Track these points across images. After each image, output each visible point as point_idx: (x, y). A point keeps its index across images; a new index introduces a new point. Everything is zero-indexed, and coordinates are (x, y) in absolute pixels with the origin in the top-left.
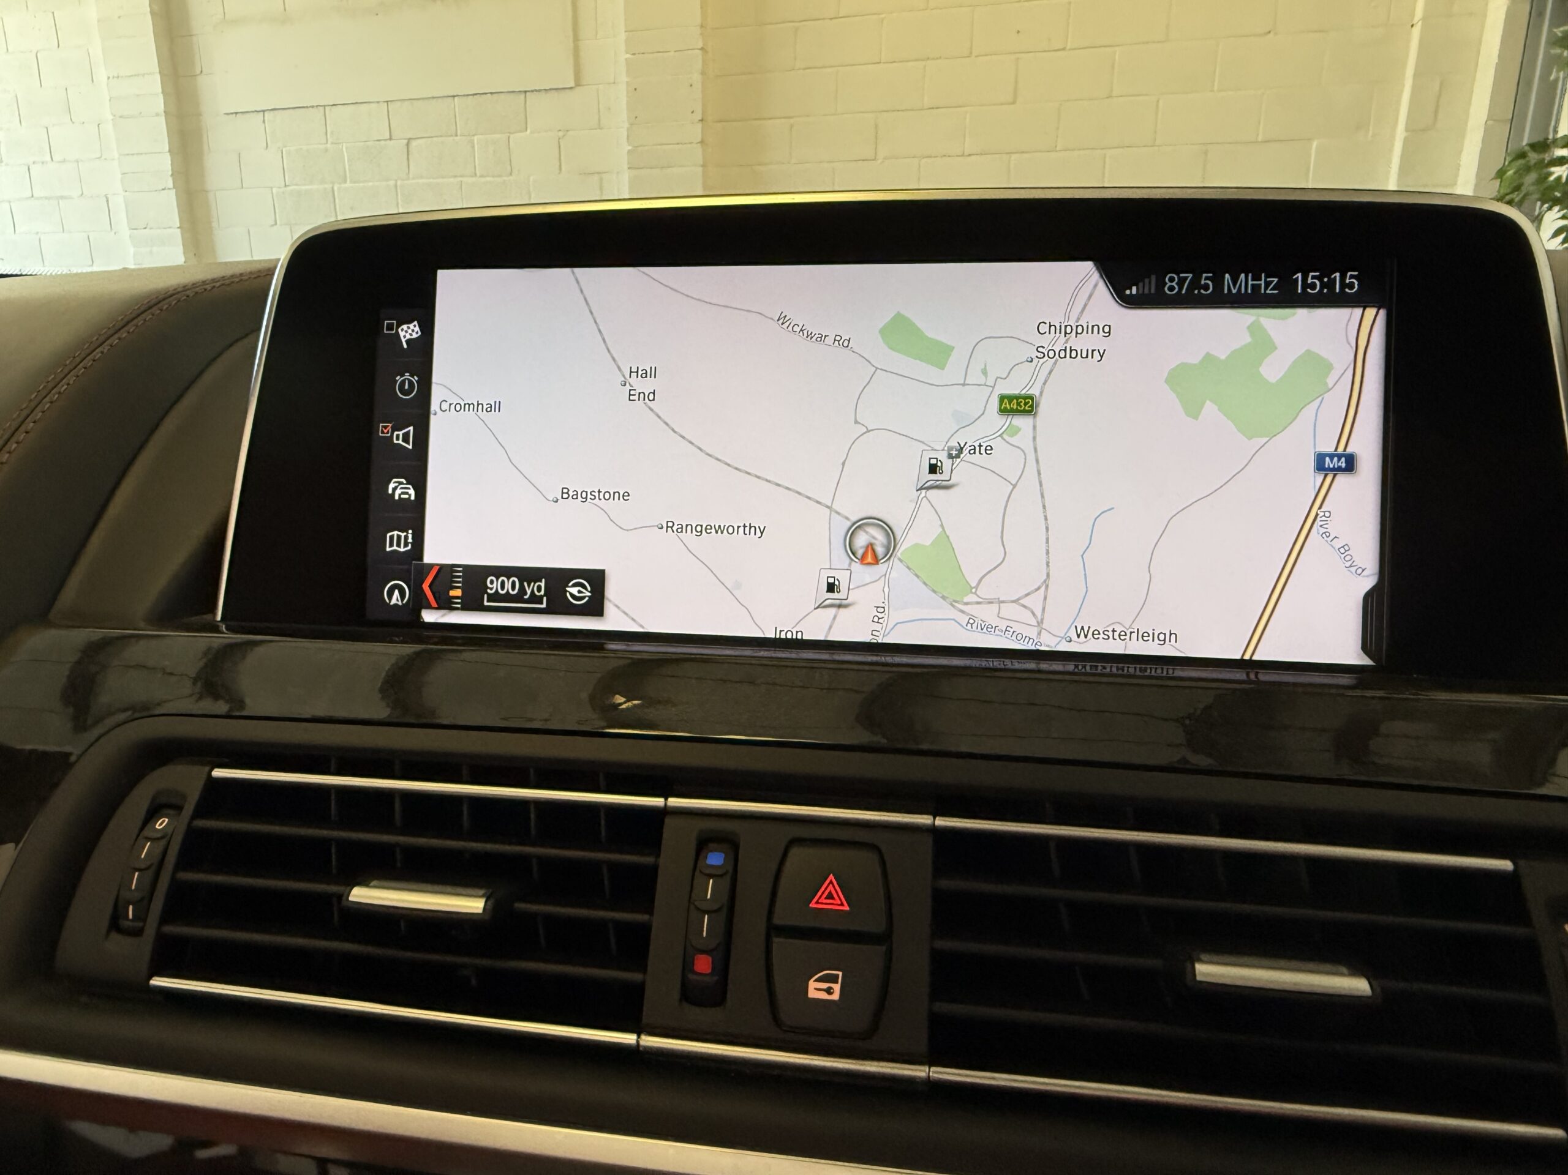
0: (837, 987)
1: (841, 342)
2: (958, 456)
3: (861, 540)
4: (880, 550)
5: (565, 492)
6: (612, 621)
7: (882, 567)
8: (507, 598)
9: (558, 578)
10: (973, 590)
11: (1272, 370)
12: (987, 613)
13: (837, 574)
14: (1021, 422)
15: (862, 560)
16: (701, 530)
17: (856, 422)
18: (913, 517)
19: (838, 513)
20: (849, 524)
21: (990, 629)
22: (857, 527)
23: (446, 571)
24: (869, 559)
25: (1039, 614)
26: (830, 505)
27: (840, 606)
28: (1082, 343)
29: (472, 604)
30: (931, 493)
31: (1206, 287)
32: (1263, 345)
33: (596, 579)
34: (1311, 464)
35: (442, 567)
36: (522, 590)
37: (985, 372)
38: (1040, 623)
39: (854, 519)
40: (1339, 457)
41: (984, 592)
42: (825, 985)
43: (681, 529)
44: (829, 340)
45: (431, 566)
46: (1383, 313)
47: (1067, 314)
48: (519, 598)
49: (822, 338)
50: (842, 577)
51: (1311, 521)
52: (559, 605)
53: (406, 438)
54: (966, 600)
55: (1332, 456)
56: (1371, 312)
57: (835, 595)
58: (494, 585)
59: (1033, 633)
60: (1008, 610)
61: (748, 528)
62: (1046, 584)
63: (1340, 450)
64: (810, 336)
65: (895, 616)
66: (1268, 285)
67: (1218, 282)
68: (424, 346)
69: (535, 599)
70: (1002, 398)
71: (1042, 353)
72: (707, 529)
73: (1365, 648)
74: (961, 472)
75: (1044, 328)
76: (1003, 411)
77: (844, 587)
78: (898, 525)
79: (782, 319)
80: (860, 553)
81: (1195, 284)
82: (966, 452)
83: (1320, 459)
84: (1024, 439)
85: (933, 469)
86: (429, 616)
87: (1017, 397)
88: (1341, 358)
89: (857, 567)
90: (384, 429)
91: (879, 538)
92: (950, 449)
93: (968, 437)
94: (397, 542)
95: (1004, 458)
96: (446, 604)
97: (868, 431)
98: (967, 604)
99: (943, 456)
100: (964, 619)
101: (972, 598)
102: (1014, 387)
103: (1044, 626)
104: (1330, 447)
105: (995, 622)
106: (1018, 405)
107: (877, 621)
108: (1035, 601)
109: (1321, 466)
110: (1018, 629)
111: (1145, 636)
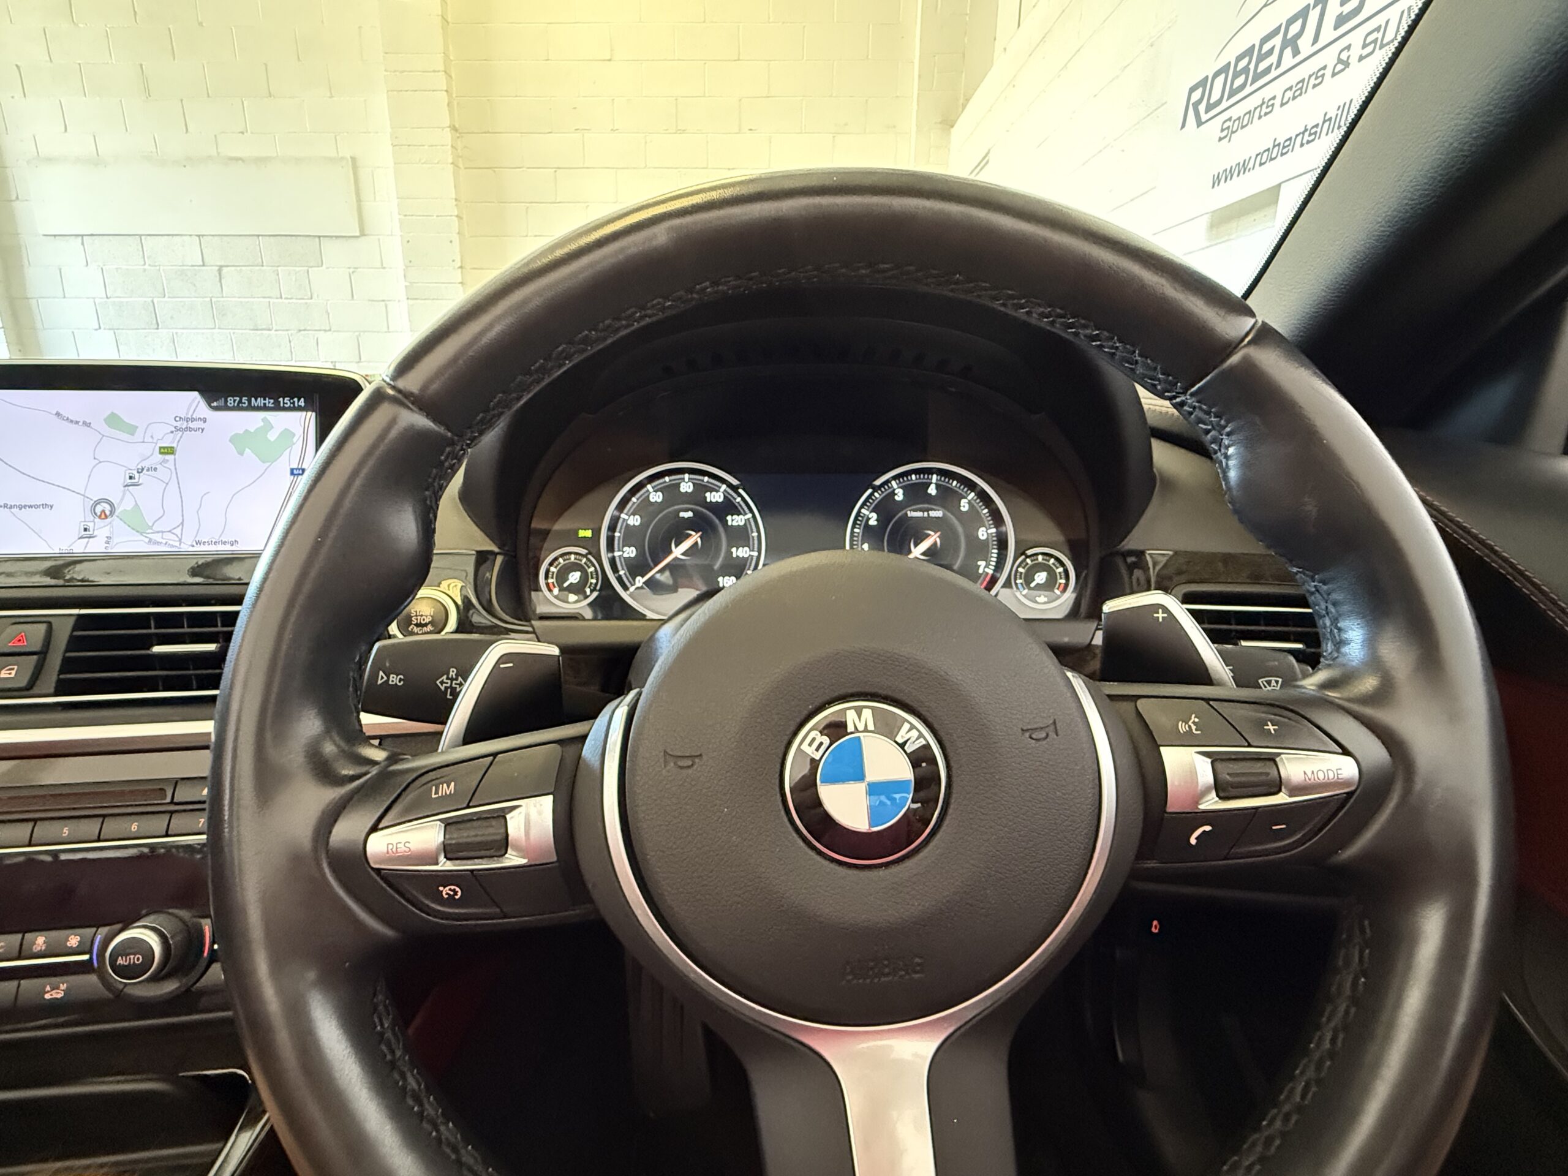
0: (13, 672)
1: (87, 424)
2: (142, 472)
3: (99, 509)
4: (108, 513)
7: (109, 520)
10: (151, 528)
11: (272, 436)
12: (157, 537)
13: (89, 524)
14: (170, 457)
15: (100, 517)
16: (21, 507)
17: (95, 458)
18: (122, 499)
19: (88, 498)
20: (93, 502)
21: (158, 543)
22: (96, 503)
24: (103, 516)
25: (180, 536)
26: (83, 493)
27: (90, 537)
28: (194, 425)
30: (130, 488)
31: (245, 403)
32: (268, 426)
34: (289, 472)
37: (152, 437)
38: (180, 540)
39: (95, 499)
40: (299, 469)
41: (155, 528)
42: (9, 672)
43: (11, 507)
44: (81, 424)
46: (314, 414)
47: (187, 414)
49: (77, 423)
50: (91, 525)
51: (289, 493)
54: (147, 532)
55: (296, 469)
56: (309, 413)
57: (87, 533)
59: (177, 544)
60: (167, 535)
61: (45, 506)
62: (182, 523)
63: (300, 467)
64: (72, 421)
65: (115, 540)
66: (269, 402)
67: (250, 402)
70: (160, 448)
71: (177, 429)
72: (25, 506)
74: (143, 479)
75: (178, 419)
76: (161, 453)
77: (91, 529)
78: (115, 502)
79: (58, 414)
80: (99, 514)
81: (240, 402)
82: (145, 470)
83: (292, 470)
84: (170, 465)
85: (131, 478)
87: (167, 448)
88: (299, 432)
89: (97, 520)
91: (107, 508)
92: (138, 469)
93: (146, 464)
95: (163, 473)
97: (100, 462)
98: (148, 533)
99: (135, 472)
100: (147, 540)
101: (150, 531)
102: (165, 443)
103: (183, 541)
104: (295, 466)
105: (161, 540)
106: (167, 451)
107: (107, 542)
108: (178, 531)
109: (292, 473)
110: (171, 542)
111: (224, 543)
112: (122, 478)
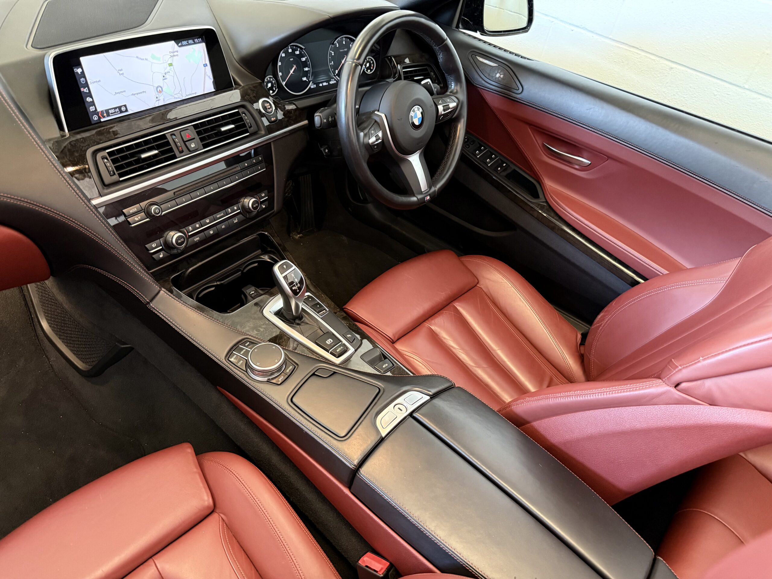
0: (194, 145)
1: (146, 59)
2: (166, 74)
3: (158, 90)
4: (161, 90)
5: (116, 93)
6: (130, 112)
7: (162, 93)
8: (113, 113)
9: (120, 108)
10: (173, 93)
11: (196, 54)
12: (176, 96)
14: (172, 67)
16: (137, 94)
17: (152, 72)
18: (163, 84)
21: (177, 98)
22: (157, 88)
23: (102, 112)
26: (153, 85)
27: (158, 100)
28: (175, 54)
29: (108, 115)
30: (165, 80)
32: (194, 50)
33: (125, 106)
35: (101, 111)
36: (115, 111)
37: (165, 61)
41: (175, 93)
43: (135, 95)
45: (99, 112)
46: (205, 43)
47: (173, 49)
48: (115, 112)
49: (143, 59)
50: (158, 96)
51: (205, 73)
52: (121, 112)
53: (86, 90)
54: (173, 95)
56: (203, 43)
58: (110, 111)
59: (181, 97)
60: (178, 95)
61: (144, 92)
62: (181, 90)
64: (142, 59)
65: (166, 100)
68: (83, 72)
69: (117, 112)
70: (169, 64)
71: (171, 56)
72: (138, 93)
73: (215, 89)
74: (167, 76)
75: (171, 52)
76: (169, 66)
78: (162, 86)
79: (137, 57)
83: (204, 65)
85: (164, 77)
86: (102, 120)
88: (202, 50)
89: (159, 93)
90: (82, 89)
91: (160, 89)
93: (166, 71)
94: (92, 109)
95: (171, 73)
96: (104, 117)
97: (154, 73)
99: (164, 74)
102: (169, 62)
103: (183, 96)
104: (204, 63)
105: (177, 97)
106: (171, 65)
107: (164, 101)
108: (180, 93)
109: (204, 66)
110: (180, 97)
111: (193, 94)
112: (162, 78)
